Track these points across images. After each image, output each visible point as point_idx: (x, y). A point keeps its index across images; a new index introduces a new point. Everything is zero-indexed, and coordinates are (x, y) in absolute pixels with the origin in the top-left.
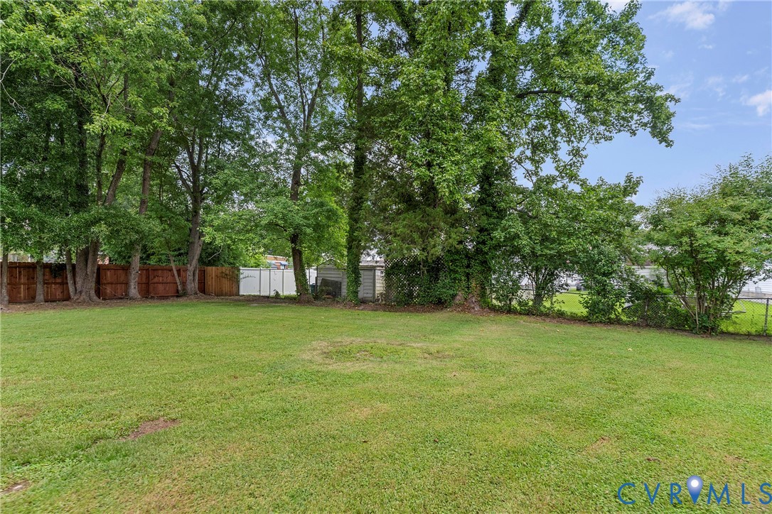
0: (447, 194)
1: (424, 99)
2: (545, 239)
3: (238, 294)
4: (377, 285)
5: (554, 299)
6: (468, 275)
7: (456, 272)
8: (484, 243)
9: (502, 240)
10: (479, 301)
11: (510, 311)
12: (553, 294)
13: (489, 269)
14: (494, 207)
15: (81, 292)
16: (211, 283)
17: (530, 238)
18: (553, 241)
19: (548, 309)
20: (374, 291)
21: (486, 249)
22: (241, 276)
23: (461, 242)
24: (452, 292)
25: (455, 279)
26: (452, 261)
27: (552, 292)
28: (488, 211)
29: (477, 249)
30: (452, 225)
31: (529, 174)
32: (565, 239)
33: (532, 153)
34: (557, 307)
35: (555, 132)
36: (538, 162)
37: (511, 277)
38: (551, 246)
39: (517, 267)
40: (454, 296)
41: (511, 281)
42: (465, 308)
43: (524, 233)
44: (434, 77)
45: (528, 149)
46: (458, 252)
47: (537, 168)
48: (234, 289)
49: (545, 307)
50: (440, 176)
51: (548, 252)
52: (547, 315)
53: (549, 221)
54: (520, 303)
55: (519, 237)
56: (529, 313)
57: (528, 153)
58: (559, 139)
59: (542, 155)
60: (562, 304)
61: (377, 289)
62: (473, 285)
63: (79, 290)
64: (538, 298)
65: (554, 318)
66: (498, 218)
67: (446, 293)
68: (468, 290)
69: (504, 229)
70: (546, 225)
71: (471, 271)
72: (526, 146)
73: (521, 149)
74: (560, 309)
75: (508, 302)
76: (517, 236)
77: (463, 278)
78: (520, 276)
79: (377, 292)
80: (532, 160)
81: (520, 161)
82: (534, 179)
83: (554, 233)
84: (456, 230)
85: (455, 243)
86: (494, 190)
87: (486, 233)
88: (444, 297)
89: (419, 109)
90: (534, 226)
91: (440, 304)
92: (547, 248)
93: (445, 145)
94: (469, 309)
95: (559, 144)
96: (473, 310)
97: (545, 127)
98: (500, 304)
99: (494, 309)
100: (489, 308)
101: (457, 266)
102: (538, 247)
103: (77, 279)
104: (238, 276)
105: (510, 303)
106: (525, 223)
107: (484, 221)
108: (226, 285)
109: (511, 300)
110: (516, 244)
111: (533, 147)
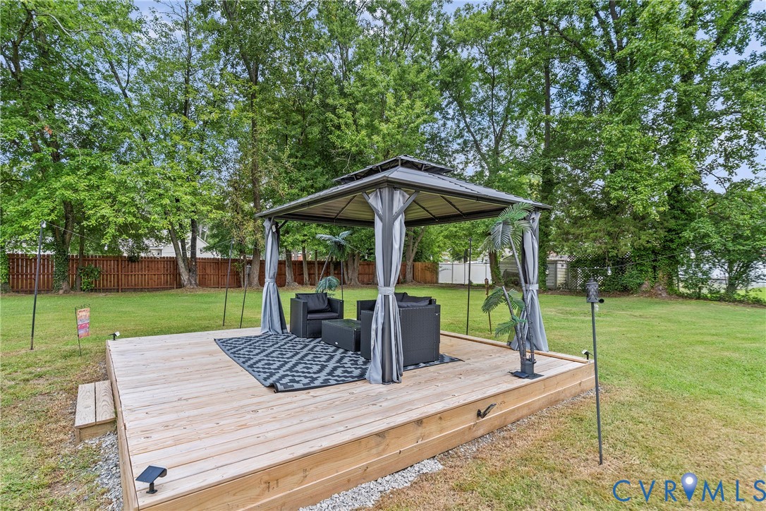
0: (641, 210)
1: (623, 147)
2: (737, 238)
3: (437, 282)
4: (559, 276)
5: (750, 288)
6: (654, 268)
7: (643, 265)
8: (672, 241)
9: (691, 239)
10: (667, 289)
11: (699, 297)
12: (748, 284)
13: (678, 262)
14: (683, 211)
15: (351, 279)
16: (419, 274)
17: (721, 236)
18: (747, 238)
19: (743, 296)
20: (556, 280)
21: (674, 246)
22: (440, 269)
23: (648, 242)
24: (638, 281)
25: (641, 270)
26: (638, 256)
27: (747, 282)
28: (677, 215)
29: (664, 246)
30: (641, 229)
31: (721, 181)
32: (761, 236)
33: (725, 160)
34: (752, 294)
35: (752, 141)
36: (732, 167)
37: (700, 269)
38: (745, 243)
39: (708, 260)
40: (640, 285)
41: (701, 272)
42: (651, 294)
43: (715, 233)
44: (631, 130)
45: (720, 157)
46: (645, 249)
47: (730, 174)
48: (435, 279)
49: (739, 295)
50: (635, 197)
51: (742, 248)
52: (741, 302)
53: (741, 222)
54: (711, 291)
55: (709, 236)
56: (721, 299)
57: (721, 161)
58: (756, 146)
59: (736, 162)
60: (758, 293)
61: (558, 279)
62: (660, 275)
63: (350, 278)
64: (732, 286)
65: (748, 304)
66: (686, 219)
67: (632, 283)
68: (655, 279)
69: (694, 230)
70: (738, 226)
71: (658, 264)
72: (718, 155)
73: (713, 157)
74: (756, 296)
75: (698, 291)
76: (706, 235)
77: (650, 270)
78: (711, 268)
79: (558, 282)
80: (725, 166)
81: (711, 168)
82: (727, 185)
83: (748, 232)
84: (645, 232)
85: (644, 243)
86: (683, 197)
87: (674, 233)
88: (631, 285)
89: (620, 154)
90: (725, 227)
91: (625, 290)
92: (739, 244)
93: (639, 173)
94: (656, 295)
95: (756, 151)
96: (660, 296)
97: (741, 137)
98: (688, 292)
99: (682, 296)
100: (677, 295)
101: (644, 260)
102: (730, 244)
103: (349, 271)
104: (437, 268)
105: (700, 291)
106: (716, 224)
107: (672, 224)
108: (428, 275)
109: (700, 288)
110: (706, 241)
111: (726, 155)
